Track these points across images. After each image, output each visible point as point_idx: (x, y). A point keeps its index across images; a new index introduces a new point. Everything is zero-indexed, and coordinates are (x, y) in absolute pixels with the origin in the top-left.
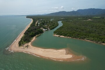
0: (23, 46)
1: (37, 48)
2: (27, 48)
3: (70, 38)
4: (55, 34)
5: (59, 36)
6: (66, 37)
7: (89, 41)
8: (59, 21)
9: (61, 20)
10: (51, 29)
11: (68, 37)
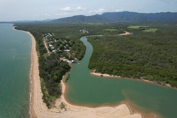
0: (55, 107)
1: (82, 107)
2: (64, 109)
3: (120, 77)
4: (92, 72)
5: (101, 76)
6: (112, 76)
7: (147, 81)
8: (81, 37)
9: (84, 36)
10: (80, 60)
11: (116, 76)
